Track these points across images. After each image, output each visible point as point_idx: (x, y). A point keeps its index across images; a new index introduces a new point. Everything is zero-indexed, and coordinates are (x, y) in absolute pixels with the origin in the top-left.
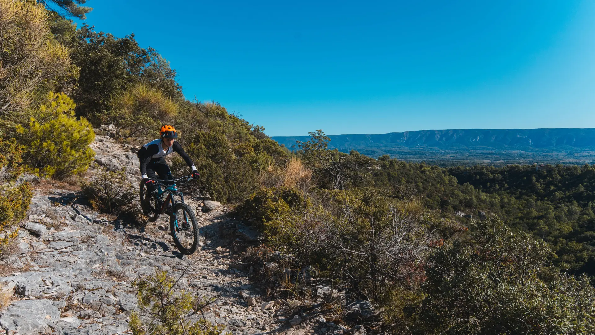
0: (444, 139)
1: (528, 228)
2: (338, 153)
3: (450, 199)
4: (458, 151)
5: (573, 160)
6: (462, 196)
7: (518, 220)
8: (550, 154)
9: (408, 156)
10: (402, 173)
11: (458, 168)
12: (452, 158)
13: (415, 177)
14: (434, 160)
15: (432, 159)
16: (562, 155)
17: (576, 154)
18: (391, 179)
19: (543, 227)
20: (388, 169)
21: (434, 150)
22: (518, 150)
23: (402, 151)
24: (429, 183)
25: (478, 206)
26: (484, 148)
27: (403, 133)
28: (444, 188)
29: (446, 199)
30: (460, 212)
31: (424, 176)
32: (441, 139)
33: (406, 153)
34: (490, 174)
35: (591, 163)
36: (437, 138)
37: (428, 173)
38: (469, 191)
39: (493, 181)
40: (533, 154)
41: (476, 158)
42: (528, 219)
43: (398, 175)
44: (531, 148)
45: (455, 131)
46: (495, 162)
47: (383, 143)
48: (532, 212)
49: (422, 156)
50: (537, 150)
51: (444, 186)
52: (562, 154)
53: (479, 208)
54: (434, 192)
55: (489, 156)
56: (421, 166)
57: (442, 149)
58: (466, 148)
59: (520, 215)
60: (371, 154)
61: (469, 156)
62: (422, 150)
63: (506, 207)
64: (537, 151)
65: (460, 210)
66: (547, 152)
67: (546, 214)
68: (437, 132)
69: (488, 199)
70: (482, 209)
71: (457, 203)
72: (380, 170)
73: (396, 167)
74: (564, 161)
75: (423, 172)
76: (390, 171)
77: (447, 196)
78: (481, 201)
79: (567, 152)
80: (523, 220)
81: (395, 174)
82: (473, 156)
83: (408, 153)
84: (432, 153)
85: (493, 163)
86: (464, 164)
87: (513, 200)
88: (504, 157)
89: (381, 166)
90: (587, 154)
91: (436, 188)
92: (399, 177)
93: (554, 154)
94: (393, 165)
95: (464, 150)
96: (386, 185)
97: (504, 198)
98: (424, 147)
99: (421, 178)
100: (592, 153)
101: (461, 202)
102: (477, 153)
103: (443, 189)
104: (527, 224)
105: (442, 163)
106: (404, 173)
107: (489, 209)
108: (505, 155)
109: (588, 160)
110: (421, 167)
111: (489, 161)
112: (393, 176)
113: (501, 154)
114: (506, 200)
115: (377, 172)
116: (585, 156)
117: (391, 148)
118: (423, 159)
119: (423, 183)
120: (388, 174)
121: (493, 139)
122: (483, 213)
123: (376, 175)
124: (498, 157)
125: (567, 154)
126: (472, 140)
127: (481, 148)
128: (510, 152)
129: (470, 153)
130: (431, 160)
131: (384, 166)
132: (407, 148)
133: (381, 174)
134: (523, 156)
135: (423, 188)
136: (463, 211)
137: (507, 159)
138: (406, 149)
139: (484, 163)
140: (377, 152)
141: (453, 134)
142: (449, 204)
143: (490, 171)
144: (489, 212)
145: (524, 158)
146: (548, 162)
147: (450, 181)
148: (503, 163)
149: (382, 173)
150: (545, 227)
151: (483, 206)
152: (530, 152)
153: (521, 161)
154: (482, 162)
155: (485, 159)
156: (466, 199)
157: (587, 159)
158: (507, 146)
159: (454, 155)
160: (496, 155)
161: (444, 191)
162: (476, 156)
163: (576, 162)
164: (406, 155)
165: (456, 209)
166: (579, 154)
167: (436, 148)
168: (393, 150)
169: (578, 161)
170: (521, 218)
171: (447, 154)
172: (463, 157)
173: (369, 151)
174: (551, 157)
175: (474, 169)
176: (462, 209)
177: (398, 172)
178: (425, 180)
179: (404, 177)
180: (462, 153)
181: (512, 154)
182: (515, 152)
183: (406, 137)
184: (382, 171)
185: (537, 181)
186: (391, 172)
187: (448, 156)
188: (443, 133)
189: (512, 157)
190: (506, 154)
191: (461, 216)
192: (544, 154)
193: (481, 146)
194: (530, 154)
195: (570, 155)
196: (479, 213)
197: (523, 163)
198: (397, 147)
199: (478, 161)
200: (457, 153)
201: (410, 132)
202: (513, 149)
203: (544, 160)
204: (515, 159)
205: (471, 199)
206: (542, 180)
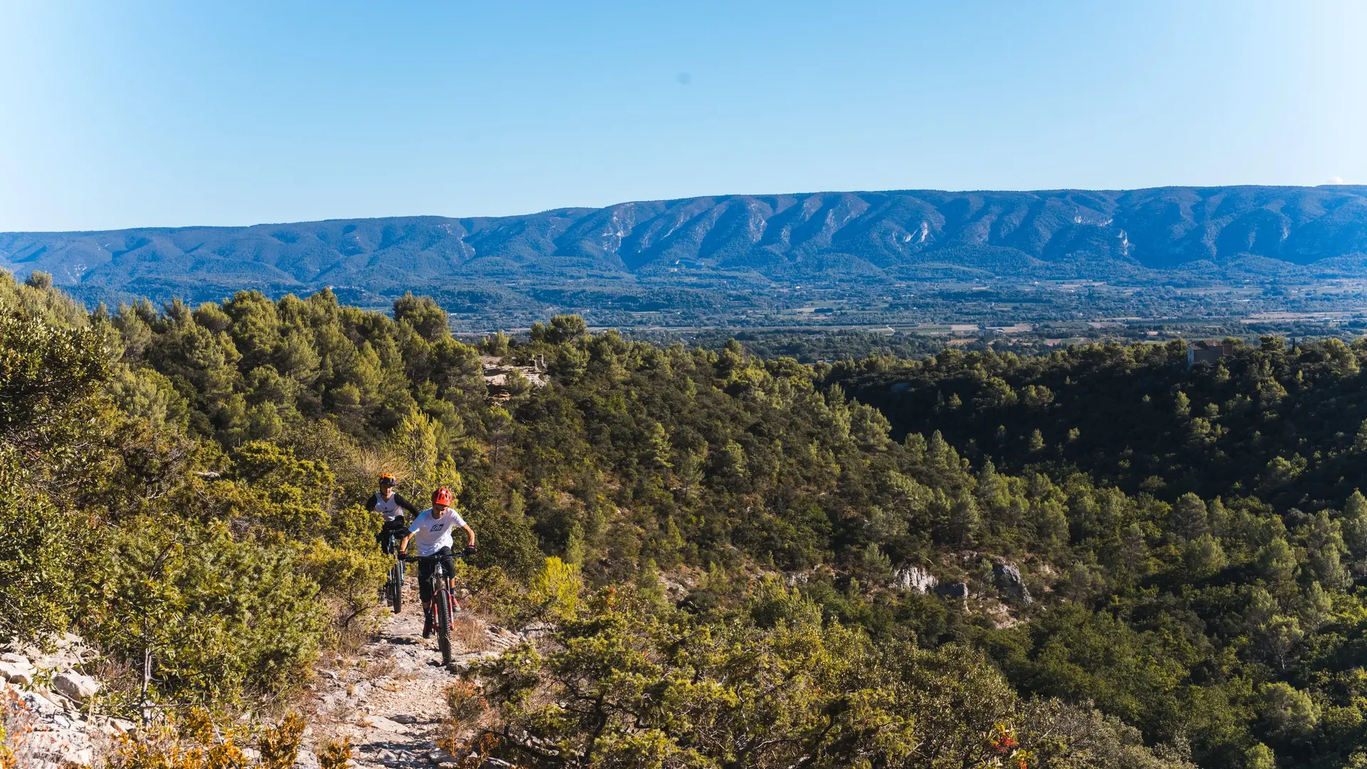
0: (785, 234)
1: (1204, 625)
2: (338, 309)
3: (869, 515)
4: (846, 286)
5: (1285, 315)
6: (918, 495)
7: (1154, 590)
8: (1201, 294)
9: (637, 315)
10: (647, 401)
11: (871, 366)
12: (821, 317)
13: (709, 416)
14: (749, 329)
15: (742, 323)
16: (1242, 296)
17: (1294, 292)
18: (599, 431)
19: (1280, 625)
20: (582, 380)
21: (743, 281)
22: (1080, 277)
23: (608, 290)
24: (772, 441)
25: (989, 539)
26: (948, 274)
27: (609, 210)
28: (838, 461)
29: (851, 512)
30: (914, 570)
31: (747, 408)
32: (771, 234)
33: (627, 302)
34: (1007, 389)
35: (1351, 324)
36: (756, 228)
37: (760, 395)
38: (941, 472)
39: (1022, 415)
40: (1140, 294)
41: (919, 314)
42: (1199, 585)
43: (631, 411)
44: (1128, 266)
45: (832, 200)
46: (997, 330)
47: (519, 258)
48: (1206, 552)
49: (697, 312)
50: (1151, 275)
51: (837, 451)
52: (1246, 290)
53: (993, 547)
54: (797, 485)
55: (970, 306)
56: (722, 361)
57: (777, 280)
58: (877, 271)
59: (1153, 567)
60: (470, 310)
61: (892, 307)
62: (693, 285)
63: (1092, 534)
64: (1151, 282)
65: (916, 561)
66: (1189, 284)
67: (1265, 559)
68: (753, 206)
69: (1024, 505)
70: (1006, 552)
71: (899, 529)
72: (544, 391)
73: (620, 372)
74: (1255, 319)
75: (735, 390)
76: (593, 391)
77: (854, 498)
78: (994, 513)
79: (1262, 283)
80: (1177, 592)
81: (617, 406)
82: (906, 307)
83: (634, 299)
84: (738, 298)
85: (991, 335)
86: (875, 343)
87: (1118, 500)
88: (1029, 310)
89: (551, 371)
90: (1334, 291)
91: (806, 463)
92: (638, 422)
93: (1216, 291)
94: (608, 364)
95: (871, 281)
96: (581, 462)
97: (1081, 494)
98: (704, 271)
99: (734, 418)
100: (1349, 286)
101: (916, 526)
102: (925, 296)
103: (836, 469)
104: (1198, 606)
105: (785, 341)
106: (658, 399)
107: (1031, 548)
108: (1034, 300)
109: (1339, 314)
110: (723, 367)
111: (972, 328)
112: (605, 418)
113: (1017, 298)
114: (1089, 502)
115: (533, 402)
116: (1327, 298)
117: (562, 279)
118: (703, 324)
119: (746, 445)
120: (585, 406)
121: (981, 233)
122: (1012, 569)
123: (525, 413)
124: (1008, 307)
125: (1261, 291)
126: (899, 239)
127: (936, 270)
128: (1050, 286)
129: (897, 294)
130: (738, 329)
131: (560, 369)
132: (629, 277)
133: (552, 407)
134: (1102, 304)
135: (750, 467)
136: (928, 567)
137: (1041, 318)
138: (626, 282)
139: (953, 335)
140: (498, 299)
141: (821, 215)
142: (872, 535)
143: (1004, 375)
144: (1030, 562)
145: (1107, 311)
146: (1199, 325)
147: (856, 426)
148: (1030, 334)
149: (555, 403)
150: (1288, 625)
151: (1007, 536)
152: (1126, 284)
153: (1097, 325)
154: (944, 334)
155: (958, 322)
156: (934, 508)
157: (1332, 309)
158: (1038, 262)
159: (827, 304)
160: (999, 300)
161: (843, 478)
162: (919, 306)
163: (1297, 325)
164: (628, 308)
165: (899, 555)
166: (1305, 289)
167: (754, 275)
168: (570, 286)
169: (1302, 317)
170: (1166, 582)
171: (801, 300)
172: (869, 314)
173: (460, 293)
174: (1208, 304)
175: (938, 368)
176: (924, 555)
177: (628, 393)
178: (755, 429)
179: (659, 418)
180: (860, 294)
181: (1061, 296)
182: (1070, 287)
183: (625, 228)
184: (553, 396)
185: (1198, 410)
186: (596, 397)
187: (808, 310)
188: (780, 210)
189: (1059, 308)
190: (1036, 300)
191: (922, 588)
192: (1179, 292)
193: (937, 265)
194: (1129, 292)
195: (1274, 293)
196: (998, 568)
197: (1105, 331)
198: (584, 273)
199: (930, 328)
200: (841, 297)
201: (640, 207)
202: (1063, 277)
203: (1180, 320)
204: (1072, 317)
205: (960, 508)
206: (1214, 407)
